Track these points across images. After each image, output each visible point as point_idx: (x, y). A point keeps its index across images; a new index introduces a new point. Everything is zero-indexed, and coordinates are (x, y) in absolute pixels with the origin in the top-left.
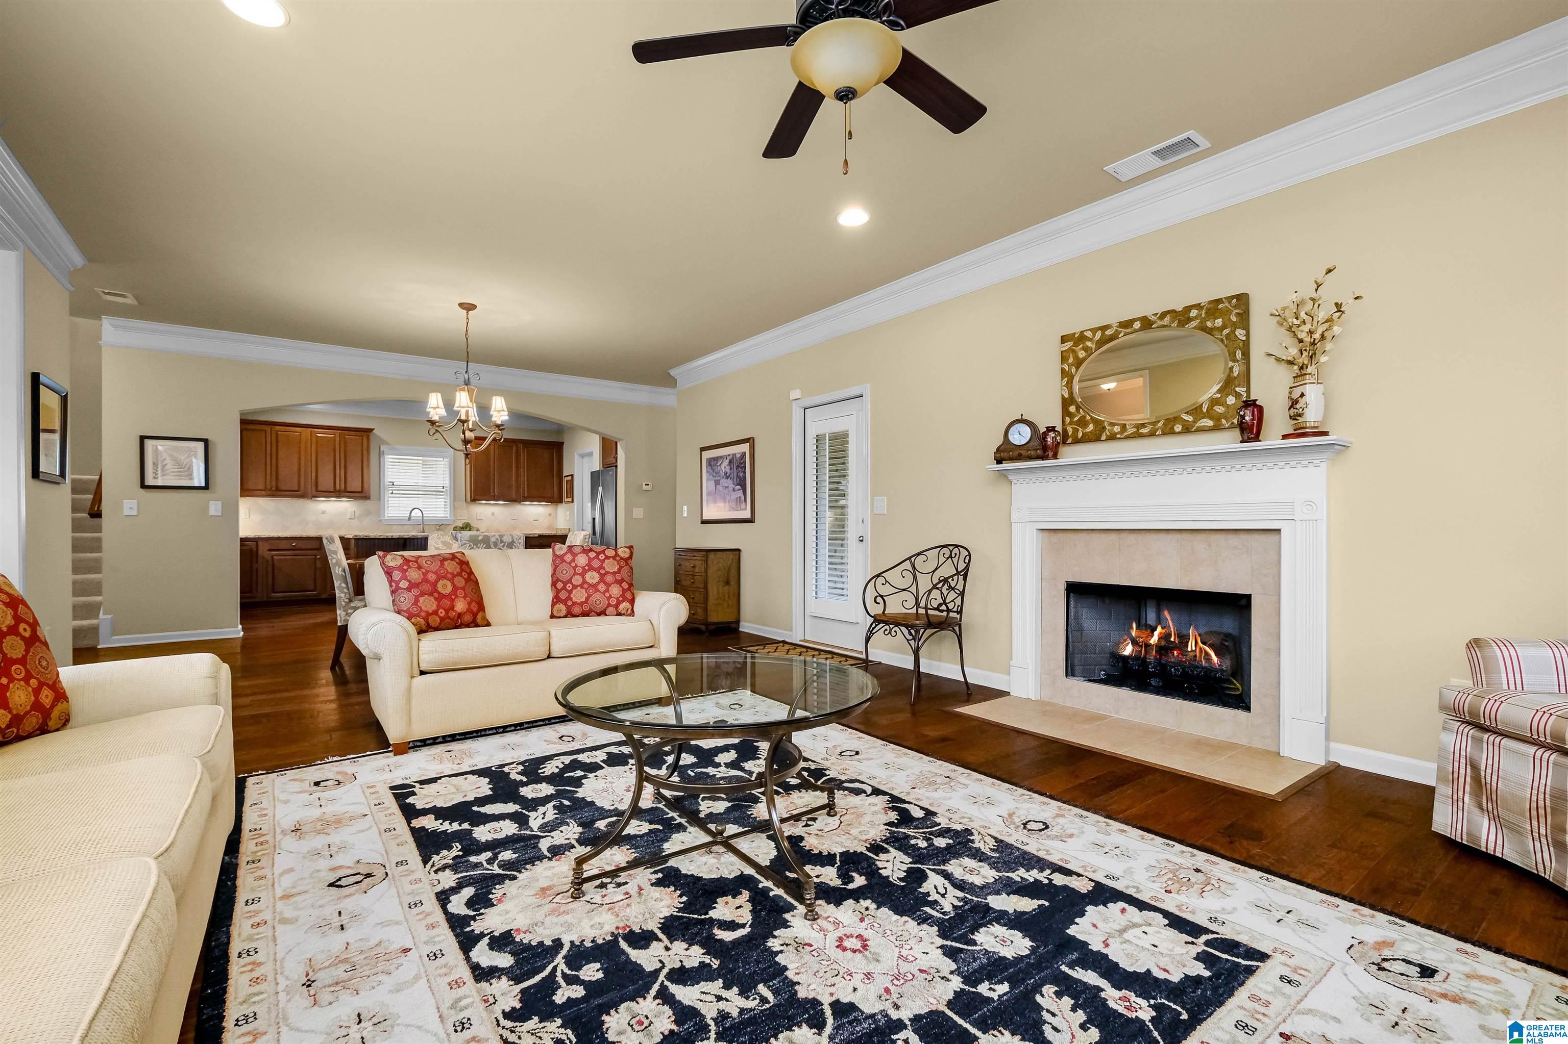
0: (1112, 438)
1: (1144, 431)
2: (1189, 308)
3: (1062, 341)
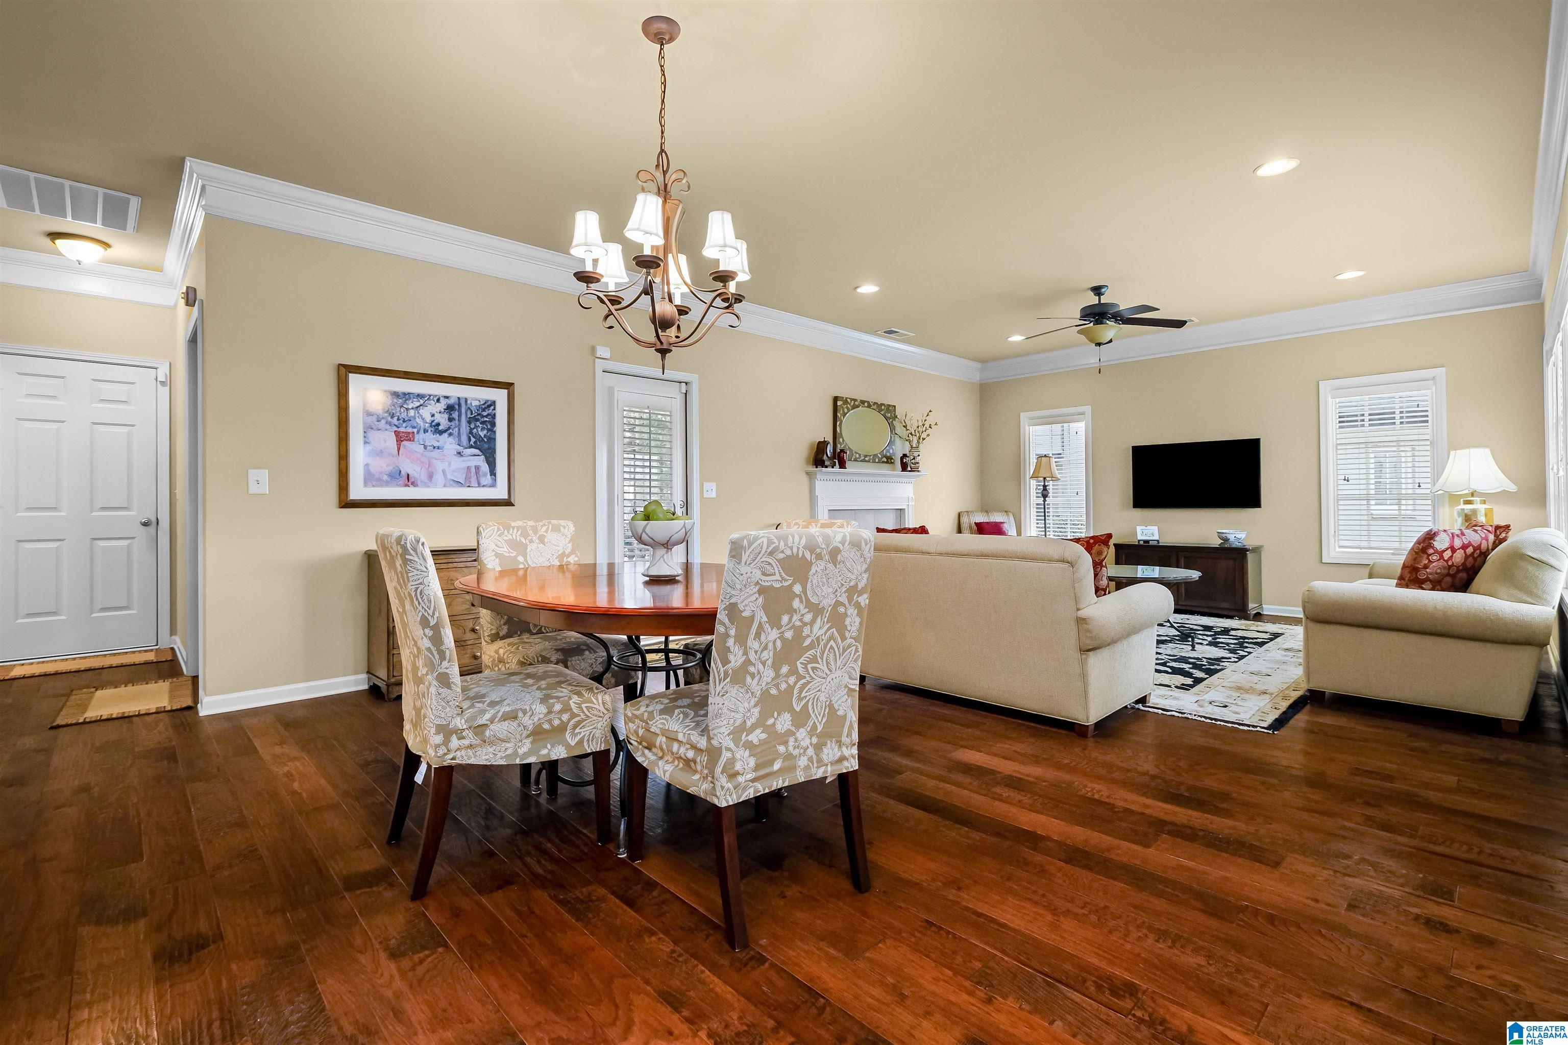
0: (857, 460)
1: (867, 459)
2: (882, 404)
3: (836, 399)
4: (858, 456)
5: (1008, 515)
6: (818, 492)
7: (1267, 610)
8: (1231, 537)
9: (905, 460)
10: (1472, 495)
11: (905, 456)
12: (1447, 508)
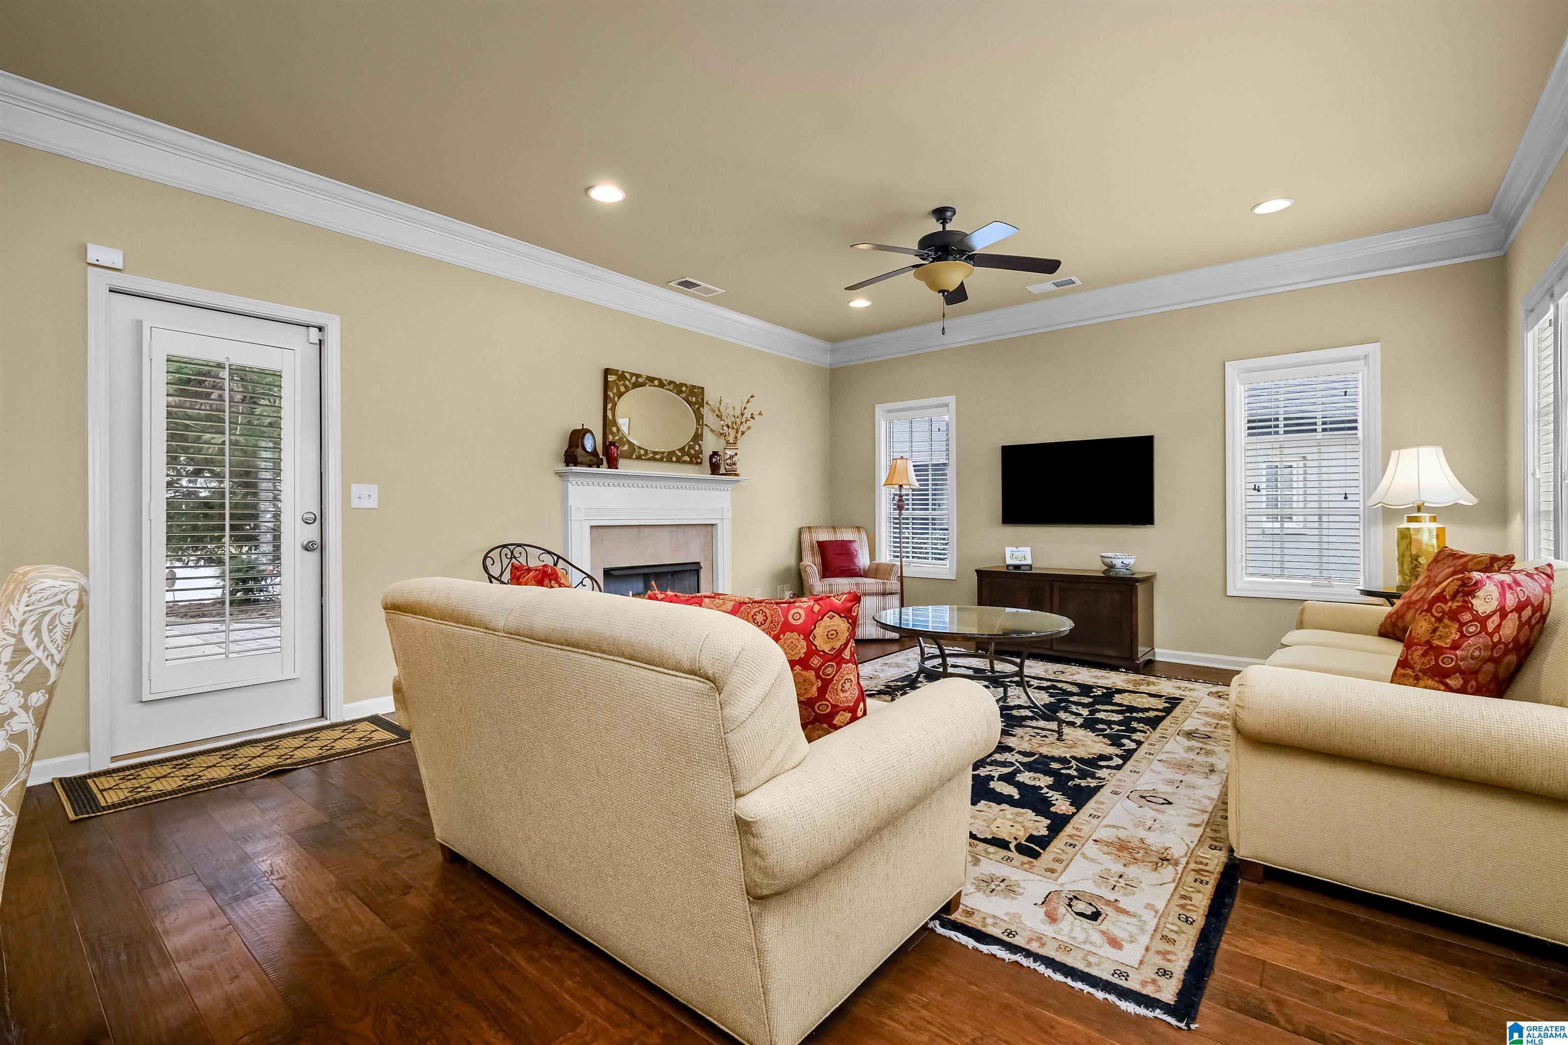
0: (639, 458)
1: (658, 457)
2: (682, 385)
3: (607, 372)
4: (642, 452)
5: (859, 532)
6: (572, 501)
7: (1162, 654)
8: (1118, 563)
9: (714, 460)
10: (1419, 509)
11: (715, 453)
12: (1381, 527)
